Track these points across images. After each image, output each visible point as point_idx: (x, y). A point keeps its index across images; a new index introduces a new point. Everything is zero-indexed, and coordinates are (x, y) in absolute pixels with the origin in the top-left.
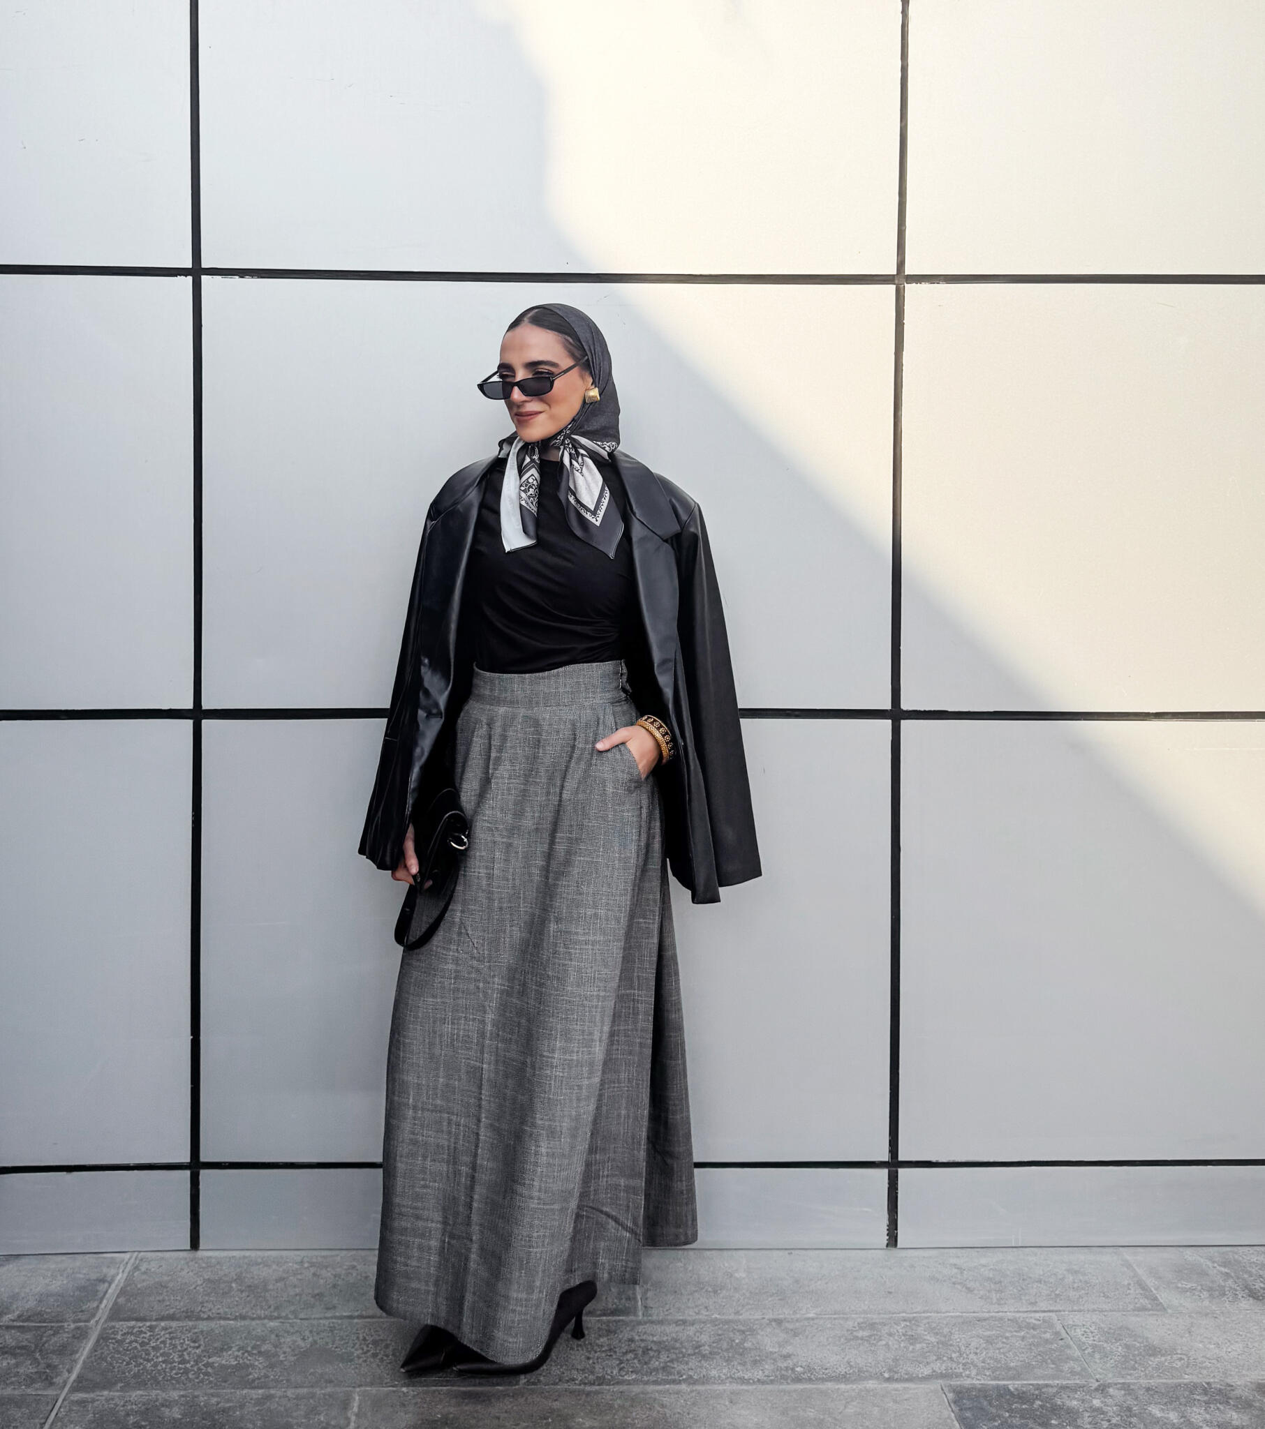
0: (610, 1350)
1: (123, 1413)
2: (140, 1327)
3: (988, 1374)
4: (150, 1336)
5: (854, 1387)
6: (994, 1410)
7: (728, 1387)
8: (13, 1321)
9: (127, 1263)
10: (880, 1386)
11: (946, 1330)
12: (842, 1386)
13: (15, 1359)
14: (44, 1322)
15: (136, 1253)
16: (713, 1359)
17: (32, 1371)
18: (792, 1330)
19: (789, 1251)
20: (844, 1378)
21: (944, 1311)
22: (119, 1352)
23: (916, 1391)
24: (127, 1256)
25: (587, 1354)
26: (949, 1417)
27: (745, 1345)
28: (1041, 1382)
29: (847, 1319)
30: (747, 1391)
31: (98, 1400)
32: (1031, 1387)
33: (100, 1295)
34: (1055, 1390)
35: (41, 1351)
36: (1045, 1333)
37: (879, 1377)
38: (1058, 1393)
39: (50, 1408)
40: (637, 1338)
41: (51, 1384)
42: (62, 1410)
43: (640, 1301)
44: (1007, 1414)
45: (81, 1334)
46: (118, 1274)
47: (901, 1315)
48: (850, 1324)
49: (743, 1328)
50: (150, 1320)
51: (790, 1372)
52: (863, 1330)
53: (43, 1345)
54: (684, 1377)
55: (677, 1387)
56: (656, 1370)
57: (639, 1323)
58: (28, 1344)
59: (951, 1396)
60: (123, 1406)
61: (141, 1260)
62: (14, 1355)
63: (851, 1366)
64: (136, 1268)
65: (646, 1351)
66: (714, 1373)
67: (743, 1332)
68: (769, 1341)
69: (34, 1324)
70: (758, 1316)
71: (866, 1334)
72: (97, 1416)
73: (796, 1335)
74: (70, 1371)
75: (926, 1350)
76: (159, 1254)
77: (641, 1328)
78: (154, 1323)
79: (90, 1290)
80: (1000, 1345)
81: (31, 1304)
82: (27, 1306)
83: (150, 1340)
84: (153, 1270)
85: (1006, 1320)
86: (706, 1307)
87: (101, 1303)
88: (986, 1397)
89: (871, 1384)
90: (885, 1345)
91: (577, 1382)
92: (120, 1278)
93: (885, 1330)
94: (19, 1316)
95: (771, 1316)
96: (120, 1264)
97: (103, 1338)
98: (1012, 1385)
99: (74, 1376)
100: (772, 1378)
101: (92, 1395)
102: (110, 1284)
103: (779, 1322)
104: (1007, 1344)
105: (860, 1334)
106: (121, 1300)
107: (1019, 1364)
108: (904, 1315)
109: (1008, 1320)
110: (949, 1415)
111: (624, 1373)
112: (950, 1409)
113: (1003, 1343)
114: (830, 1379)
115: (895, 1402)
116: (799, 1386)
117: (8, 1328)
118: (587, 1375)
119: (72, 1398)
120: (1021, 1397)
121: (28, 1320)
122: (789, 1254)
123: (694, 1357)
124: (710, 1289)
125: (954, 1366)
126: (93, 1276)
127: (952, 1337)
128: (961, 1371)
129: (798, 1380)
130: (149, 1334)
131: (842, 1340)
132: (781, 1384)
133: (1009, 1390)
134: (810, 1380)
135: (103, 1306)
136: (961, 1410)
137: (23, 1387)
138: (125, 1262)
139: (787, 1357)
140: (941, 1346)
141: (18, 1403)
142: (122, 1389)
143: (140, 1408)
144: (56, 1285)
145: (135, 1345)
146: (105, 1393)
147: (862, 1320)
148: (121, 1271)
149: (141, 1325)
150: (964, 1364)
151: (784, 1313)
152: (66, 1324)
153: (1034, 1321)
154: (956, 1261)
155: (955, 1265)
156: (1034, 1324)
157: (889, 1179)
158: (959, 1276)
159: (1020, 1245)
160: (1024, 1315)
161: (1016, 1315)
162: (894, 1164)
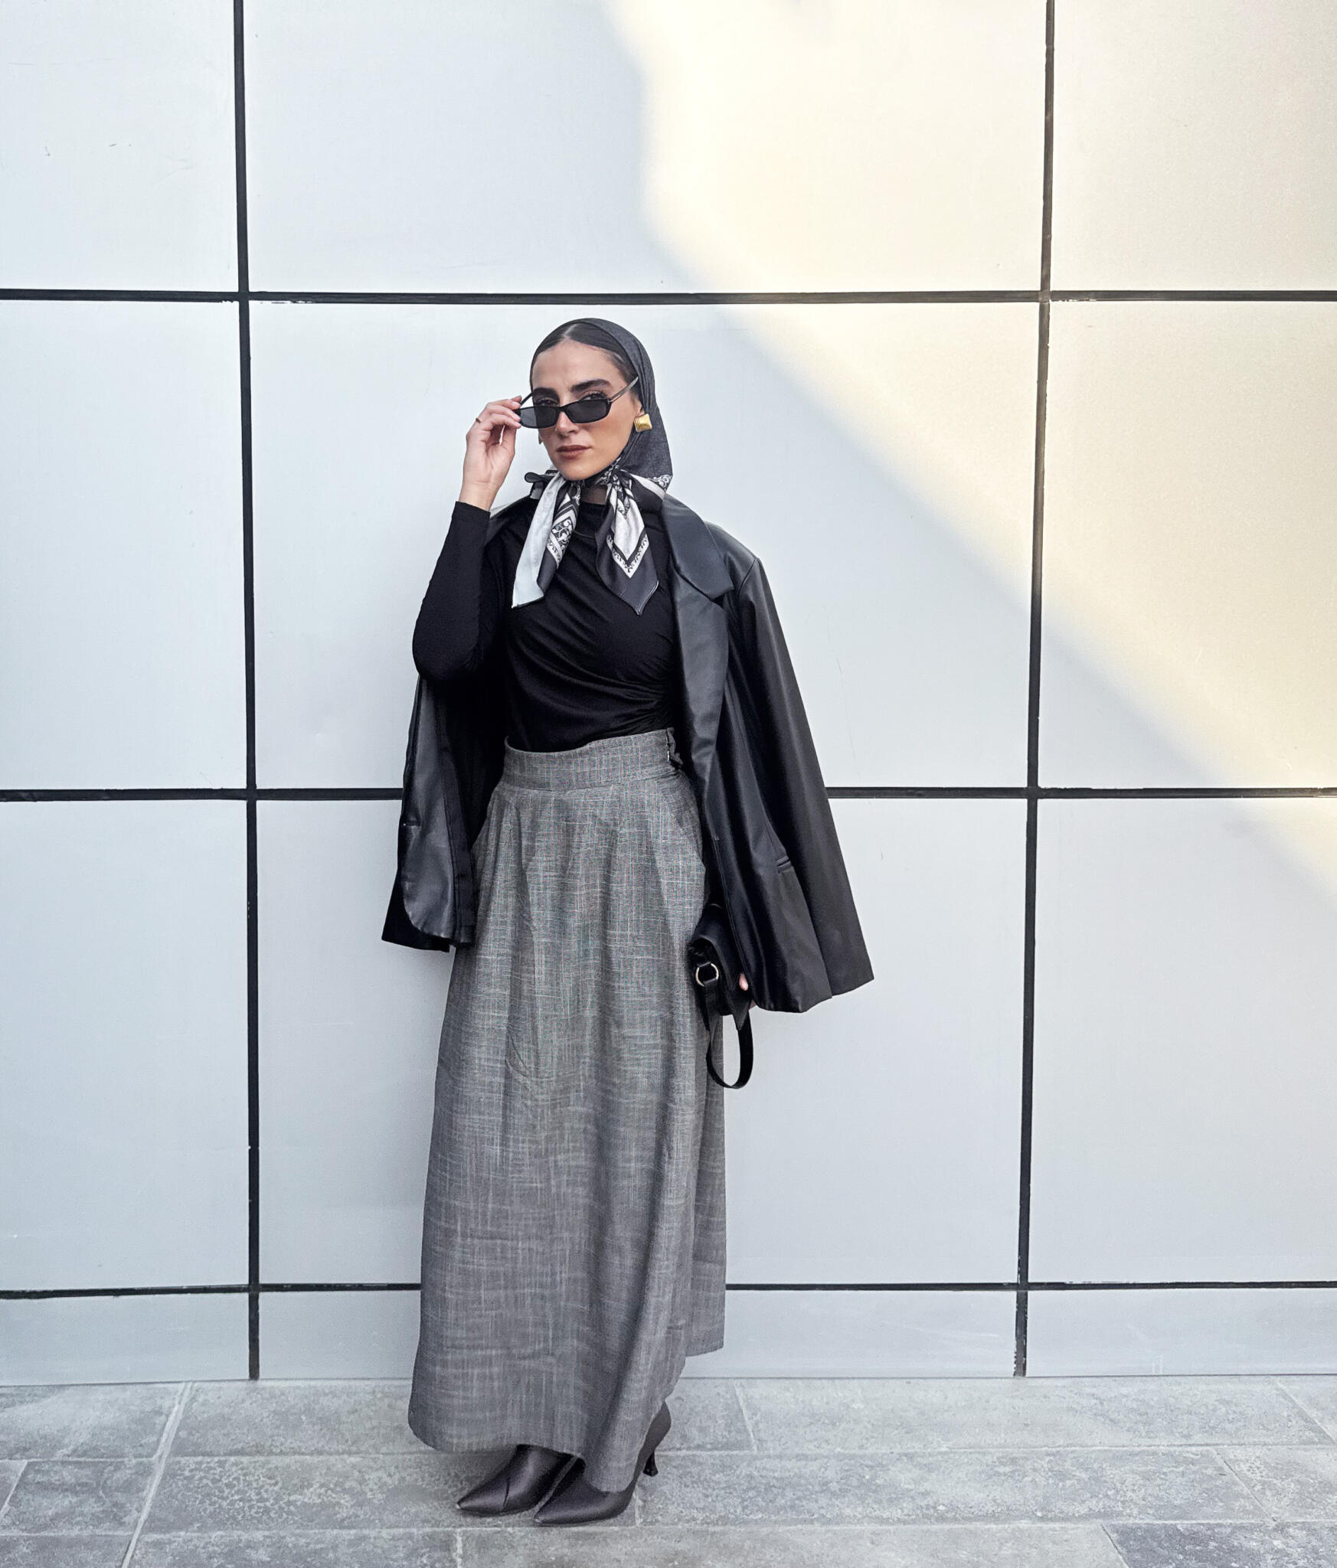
0: (729, 1487)
1: (205, 1556)
2: (208, 1463)
3: (1151, 1512)
4: (221, 1472)
5: (1007, 1526)
6: (1166, 1552)
7: (869, 1527)
8: (69, 1456)
9: (182, 1394)
10: (1033, 1526)
11: (1096, 1466)
12: (993, 1526)
13: (77, 1497)
14: (102, 1457)
15: (190, 1385)
16: (844, 1496)
17: (98, 1510)
18: (925, 1465)
19: (908, 1380)
20: (993, 1517)
21: (1089, 1444)
22: (190, 1490)
23: (1075, 1531)
24: (181, 1386)
25: (704, 1491)
26: (1117, 1560)
27: (877, 1481)
28: (1212, 1522)
29: (984, 1454)
30: (888, 1531)
31: (175, 1541)
32: (1202, 1527)
33: (159, 1427)
34: (1229, 1530)
35: (103, 1487)
36: (1206, 1468)
37: (1030, 1515)
38: (1233, 1533)
39: (123, 1549)
40: (756, 1473)
41: (122, 1524)
42: (137, 1552)
43: (752, 1434)
44: (1181, 1557)
45: (146, 1471)
46: (174, 1406)
47: (1043, 1449)
48: (989, 1459)
49: (870, 1463)
50: (218, 1455)
51: (932, 1511)
52: (1005, 1466)
53: (105, 1482)
54: (816, 1516)
55: (810, 1527)
56: (784, 1508)
57: (755, 1458)
58: (88, 1481)
59: (1115, 1536)
60: (204, 1548)
61: (197, 1391)
62: (76, 1493)
63: (999, 1505)
64: (193, 1399)
65: (769, 1487)
66: (848, 1511)
67: (872, 1467)
68: (903, 1476)
69: (90, 1460)
70: (884, 1450)
71: (1008, 1469)
72: (177, 1558)
73: (930, 1471)
74: (139, 1510)
75: (1078, 1487)
76: (217, 1385)
77: (758, 1463)
78: (223, 1459)
79: (147, 1422)
80: (1159, 1481)
81: (84, 1437)
82: (81, 1441)
83: (221, 1477)
84: (212, 1401)
85: (1161, 1454)
86: (827, 1441)
87: (161, 1435)
88: (1153, 1538)
89: (1024, 1524)
90: (1032, 1481)
91: (698, 1522)
92: (177, 1411)
93: (1028, 1466)
94: (75, 1451)
95: (901, 1451)
96: (175, 1394)
97: (170, 1475)
98: (1182, 1525)
99: (144, 1516)
100: (913, 1517)
101: (168, 1536)
102: (167, 1416)
103: (910, 1457)
104: (1166, 1480)
105: (1002, 1469)
106: (183, 1434)
107: (1183, 1502)
108: (1046, 1448)
109: (1163, 1454)
110: (1117, 1557)
111: (748, 1512)
112: (1116, 1551)
113: (1161, 1479)
114: (978, 1518)
115: (1054, 1543)
116: (946, 1527)
117: (63, 1463)
118: (708, 1514)
119: (146, 1539)
120: (1193, 1537)
121: (85, 1454)
122: (907, 1383)
123: (823, 1495)
124: (827, 1421)
125: (1112, 1503)
126: (148, 1409)
127: (1104, 1473)
128: (1121, 1509)
129: (941, 1519)
130: (219, 1470)
131: (983, 1476)
132: (925, 1523)
133: (1178, 1530)
134: (955, 1520)
135: (163, 1440)
136: (1129, 1552)
137: (91, 1527)
138: (179, 1394)
139: (925, 1494)
140: (1093, 1482)
141: (89, 1544)
142: (199, 1529)
143: (223, 1549)
144: (109, 1418)
145: (205, 1481)
146: (182, 1533)
147: (1001, 1455)
148: (177, 1402)
149: (209, 1460)
150: (1123, 1502)
151: (916, 1447)
152: (126, 1460)
153: (1192, 1456)
154: (1094, 1391)
155: (1093, 1395)
156: (1193, 1459)
157: (1017, 1302)
158: (1099, 1407)
159: (1161, 1373)
160: (1180, 1449)
161: (1172, 1449)
162: (1023, 1286)
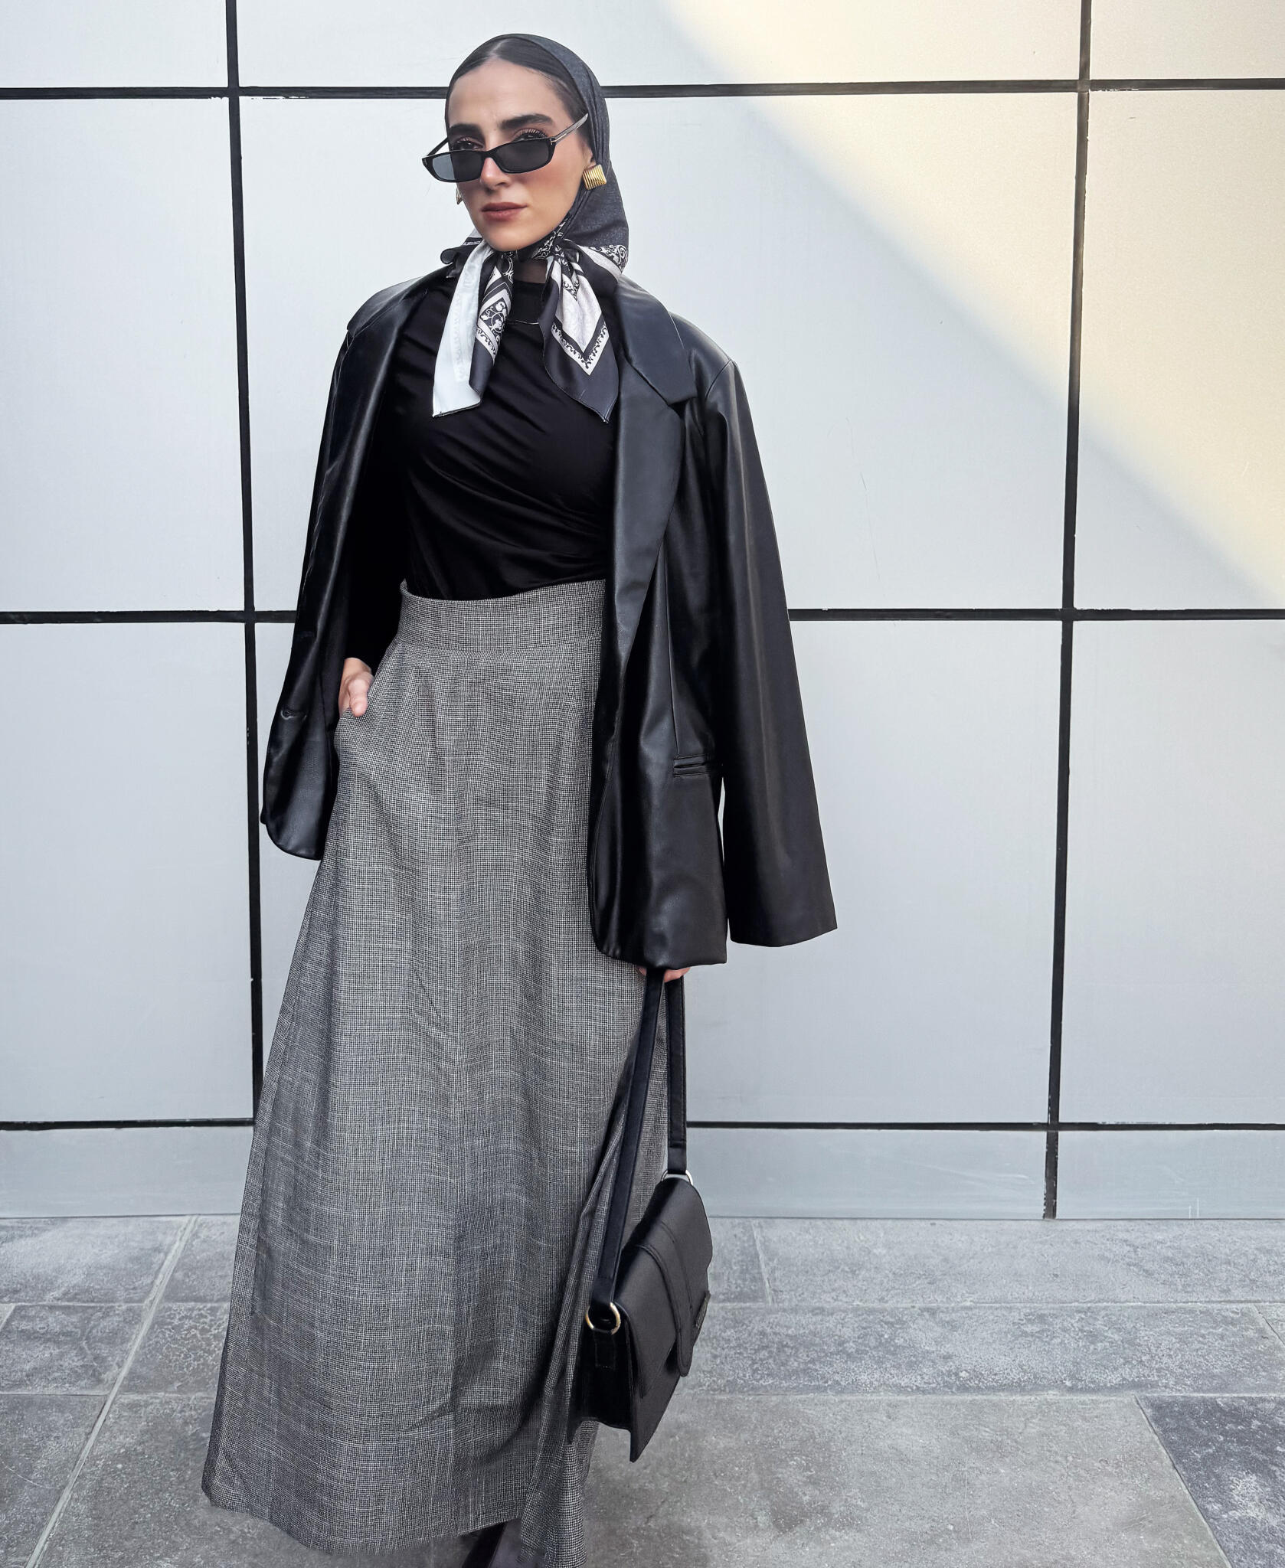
0: (739, 1346)
1: (181, 1421)
2: (200, 1310)
3: (1189, 1383)
4: (211, 1320)
5: (1032, 1399)
6: (1205, 1432)
7: (884, 1397)
8: (58, 1299)
9: (185, 1229)
10: (1063, 1398)
11: (1129, 1325)
12: (1018, 1398)
13: (59, 1349)
14: (93, 1301)
15: (194, 1218)
16: (861, 1360)
17: (78, 1364)
18: (948, 1322)
19: (932, 1221)
20: (1018, 1387)
21: (1122, 1300)
22: (175, 1341)
23: (1107, 1405)
24: (185, 1219)
25: (713, 1351)
26: (1152, 1441)
27: (896, 1341)
28: (1254, 1395)
29: (1010, 1309)
30: (906, 1402)
31: (152, 1404)
32: (1244, 1401)
33: (155, 1267)
34: (1273, 1405)
35: (88, 1338)
36: (1247, 1329)
37: (1058, 1385)
38: (1277, 1409)
39: (97, 1412)
40: (769, 1330)
41: (100, 1381)
42: (111, 1416)
43: (767, 1282)
44: (1222, 1438)
45: (133, 1318)
46: (174, 1242)
47: (1073, 1304)
48: (1015, 1316)
49: (891, 1320)
50: (211, 1301)
51: (953, 1377)
52: (1032, 1324)
53: (90, 1332)
54: (830, 1383)
55: (822, 1397)
56: (796, 1372)
57: (770, 1312)
58: (74, 1330)
59: (1149, 1411)
60: (181, 1412)
61: (201, 1225)
62: (58, 1343)
63: (1025, 1372)
64: (195, 1235)
65: (782, 1347)
66: (864, 1378)
67: (892, 1324)
68: (923, 1335)
69: (80, 1304)
70: (905, 1303)
71: (1035, 1328)
72: (150, 1424)
73: (954, 1329)
74: (120, 1366)
75: (1111, 1351)
76: (221, 1218)
77: (772, 1318)
78: (216, 1305)
79: (144, 1261)
80: (1196, 1346)
81: (77, 1279)
82: (74, 1282)
83: (211, 1326)
84: (214, 1237)
85: (1198, 1312)
86: (844, 1291)
87: (156, 1278)
88: (1192, 1414)
89: (1052, 1395)
90: (1061, 1343)
91: (704, 1388)
92: (178, 1247)
93: (1058, 1324)
94: (65, 1294)
95: (923, 1305)
96: (178, 1229)
97: (159, 1323)
98: (1222, 1398)
99: (124, 1372)
100: (934, 1385)
101: (145, 1397)
102: (166, 1254)
103: (933, 1312)
104: (1205, 1344)
105: (1029, 1328)
106: (179, 1275)
107: (1223, 1370)
108: (1076, 1304)
109: (1201, 1312)
110: (1153, 1438)
111: (759, 1377)
112: (1151, 1430)
113: (1199, 1342)
114: (1002, 1388)
115: (1084, 1419)
116: (968, 1397)
117: (52, 1308)
118: (715, 1379)
119: (122, 1400)
120: (1234, 1414)
121: (74, 1298)
122: (932, 1224)
123: (838, 1357)
124: (847, 1269)
125: (1147, 1372)
126: (148, 1245)
127: (1138, 1335)
128: (1156, 1378)
129: (964, 1388)
130: (210, 1318)
131: (1009, 1336)
132: (946, 1393)
133: (1218, 1405)
134: (978, 1390)
135: (158, 1282)
136: (1165, 1431)
137: (67, 1385)
138: (182, 1229)
139: (947, 1358)
140: (1126, 1346)
141: (61, 1406)
142: (180, 1390)
143: (200, 1414)
144: (107, 1256)
145: (193, 1332)
146: (161, 1394)
147: (1028, 1311)
148: (178, 1238)
149: (201, 1307)
150: (1159, 1370)
151: (937, 1300)
152: (116, 1304)
153: (1232, 1315)
154: (1125, 1236)
155: (1126, 1241)
156: (1233, 1319)
157: (1047, 1143)
158: (1133, 1255)
159: (1198, 1217)
160: (1219, 1306)
161: (1209, 1306)
162: (1053, 1126)
